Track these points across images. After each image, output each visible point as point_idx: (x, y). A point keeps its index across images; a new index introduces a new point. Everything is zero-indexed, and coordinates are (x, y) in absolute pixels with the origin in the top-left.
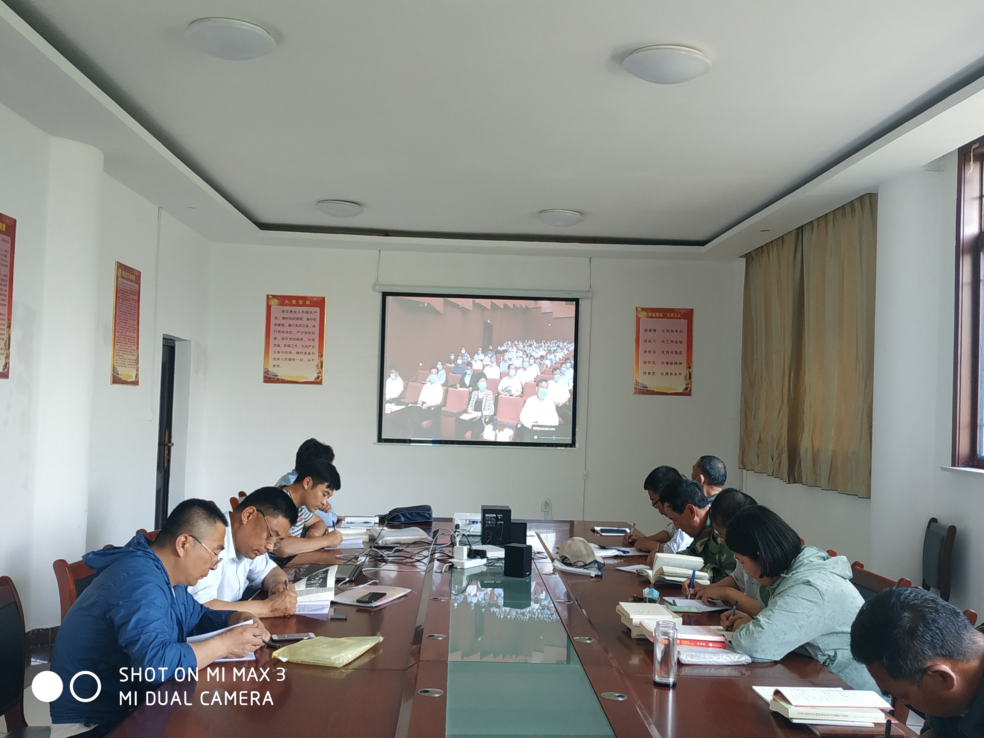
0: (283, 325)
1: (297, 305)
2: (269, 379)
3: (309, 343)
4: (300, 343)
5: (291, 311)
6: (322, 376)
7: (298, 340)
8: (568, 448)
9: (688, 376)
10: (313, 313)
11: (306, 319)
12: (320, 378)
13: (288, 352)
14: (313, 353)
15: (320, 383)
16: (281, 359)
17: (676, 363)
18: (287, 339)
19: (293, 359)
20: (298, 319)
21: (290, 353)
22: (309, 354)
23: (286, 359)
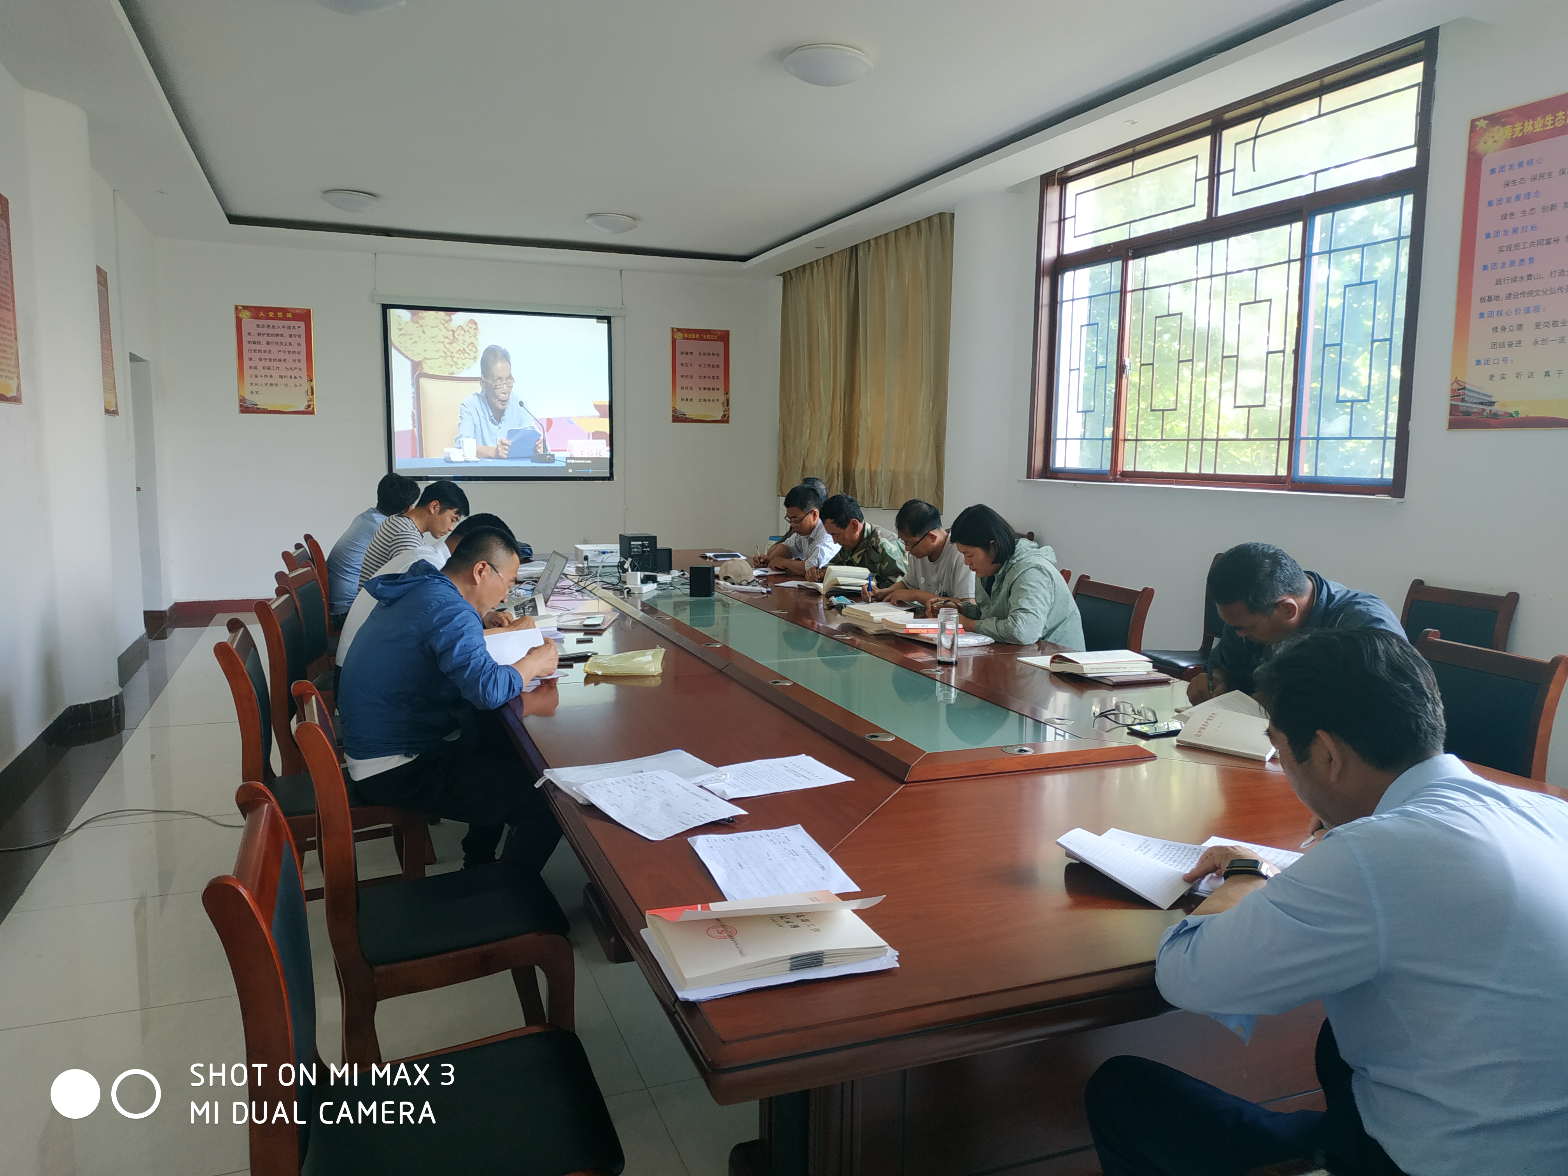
0: (259, 343)
1: (276, 318)
2: (246, 408)
3: (294, 365)
4: (282, 365)
5: (268, 326)
6: (313, 405)
7: (280, 360)
8: (606, 481)
9: (725, 403)
10: (296, 328)
11: (288, 335)
12: (312, 406)
13: (269, 376)
14: (300, 377)
15: (312, 413)
16: (260, 384)
17: (713, 389)
18: (266, 359)
19: (275, 384)
20: (277, 335)
21: (271, 376)
22: (295, 377)
23: (266, 384)
